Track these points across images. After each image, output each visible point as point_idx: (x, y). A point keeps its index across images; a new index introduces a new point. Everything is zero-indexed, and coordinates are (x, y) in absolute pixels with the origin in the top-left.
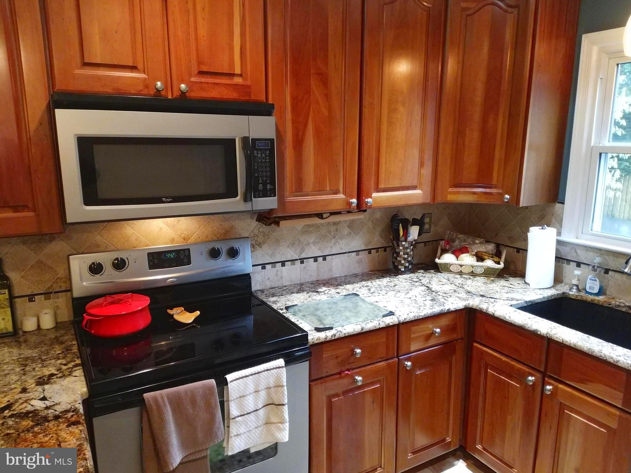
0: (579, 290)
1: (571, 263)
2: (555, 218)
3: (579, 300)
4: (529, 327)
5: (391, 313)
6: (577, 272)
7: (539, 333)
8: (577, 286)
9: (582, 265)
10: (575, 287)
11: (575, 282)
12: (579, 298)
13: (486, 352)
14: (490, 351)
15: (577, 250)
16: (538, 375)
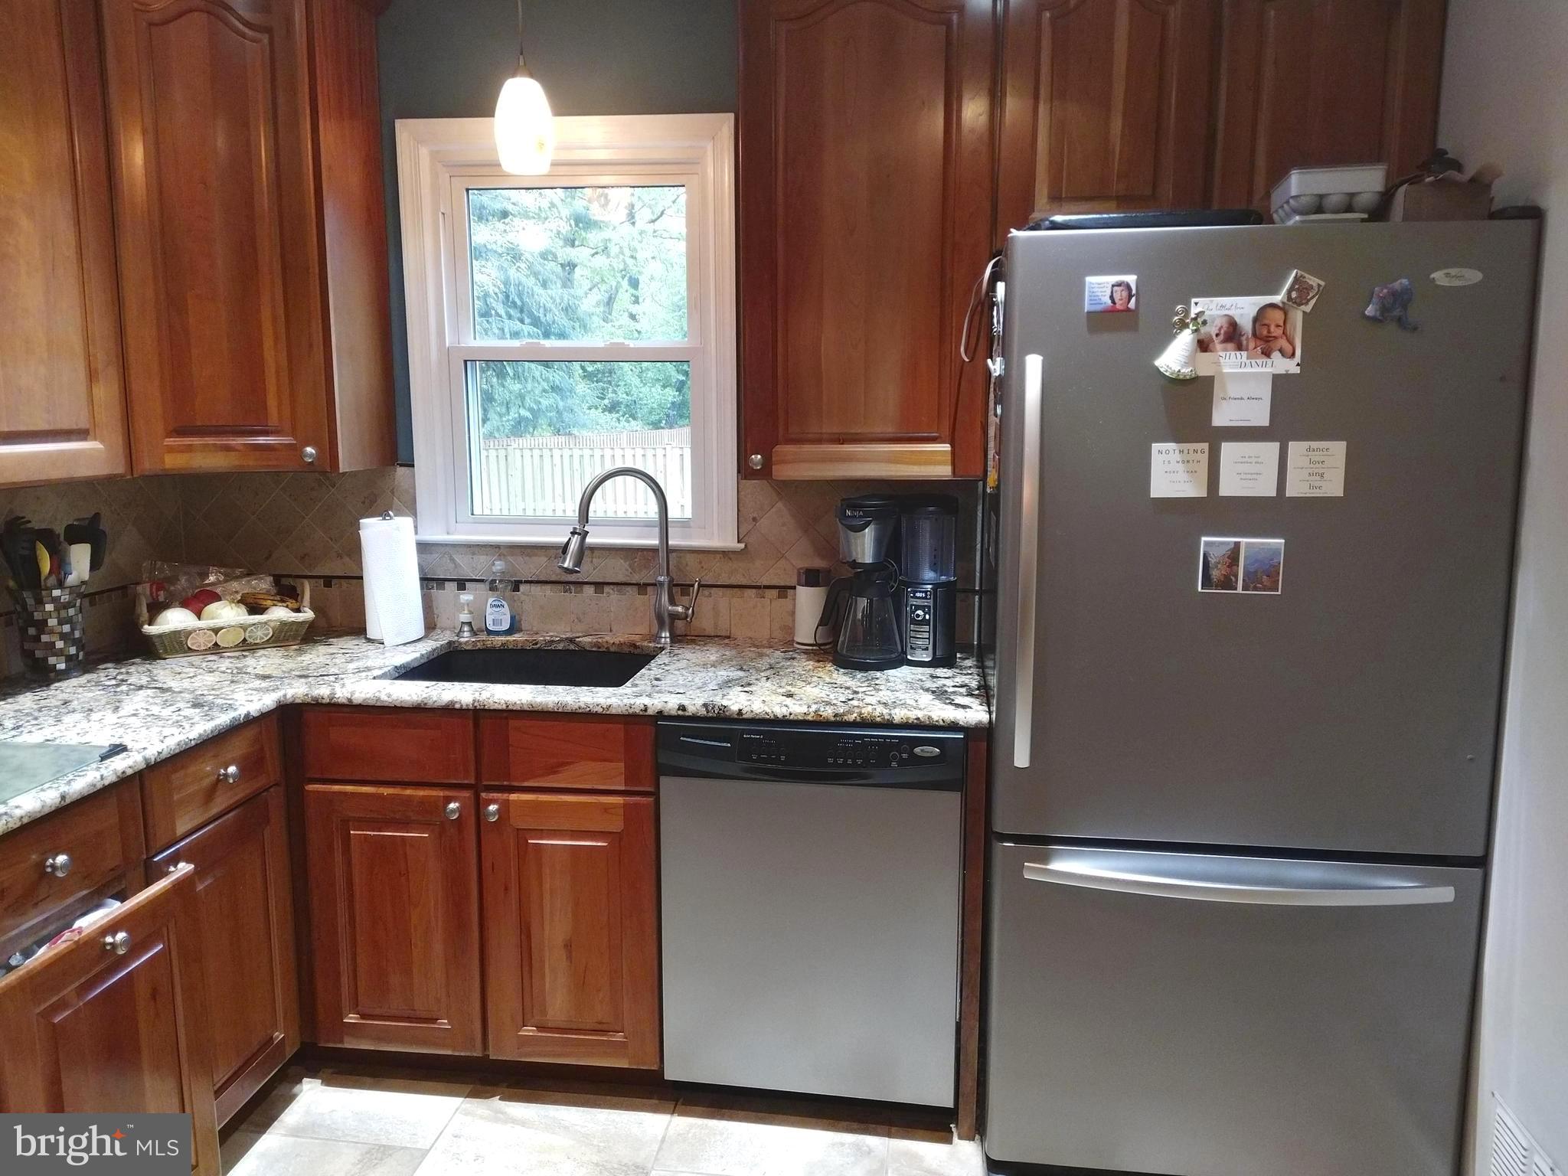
0: (474, 633)
1: (447, 584)
2: (398, 499)
3: (479, 649)
4: (436, 701)
5: (118, 749)
6: (466, 597)
7: (457, 706)
8: (469, 624)
9: (468, 584)
10: (466, 628)
11: (464, 617)
12: (479, 646)
13: (340, 793)
14: (349, 788)
15: (454, 556)
16: (466, 794)
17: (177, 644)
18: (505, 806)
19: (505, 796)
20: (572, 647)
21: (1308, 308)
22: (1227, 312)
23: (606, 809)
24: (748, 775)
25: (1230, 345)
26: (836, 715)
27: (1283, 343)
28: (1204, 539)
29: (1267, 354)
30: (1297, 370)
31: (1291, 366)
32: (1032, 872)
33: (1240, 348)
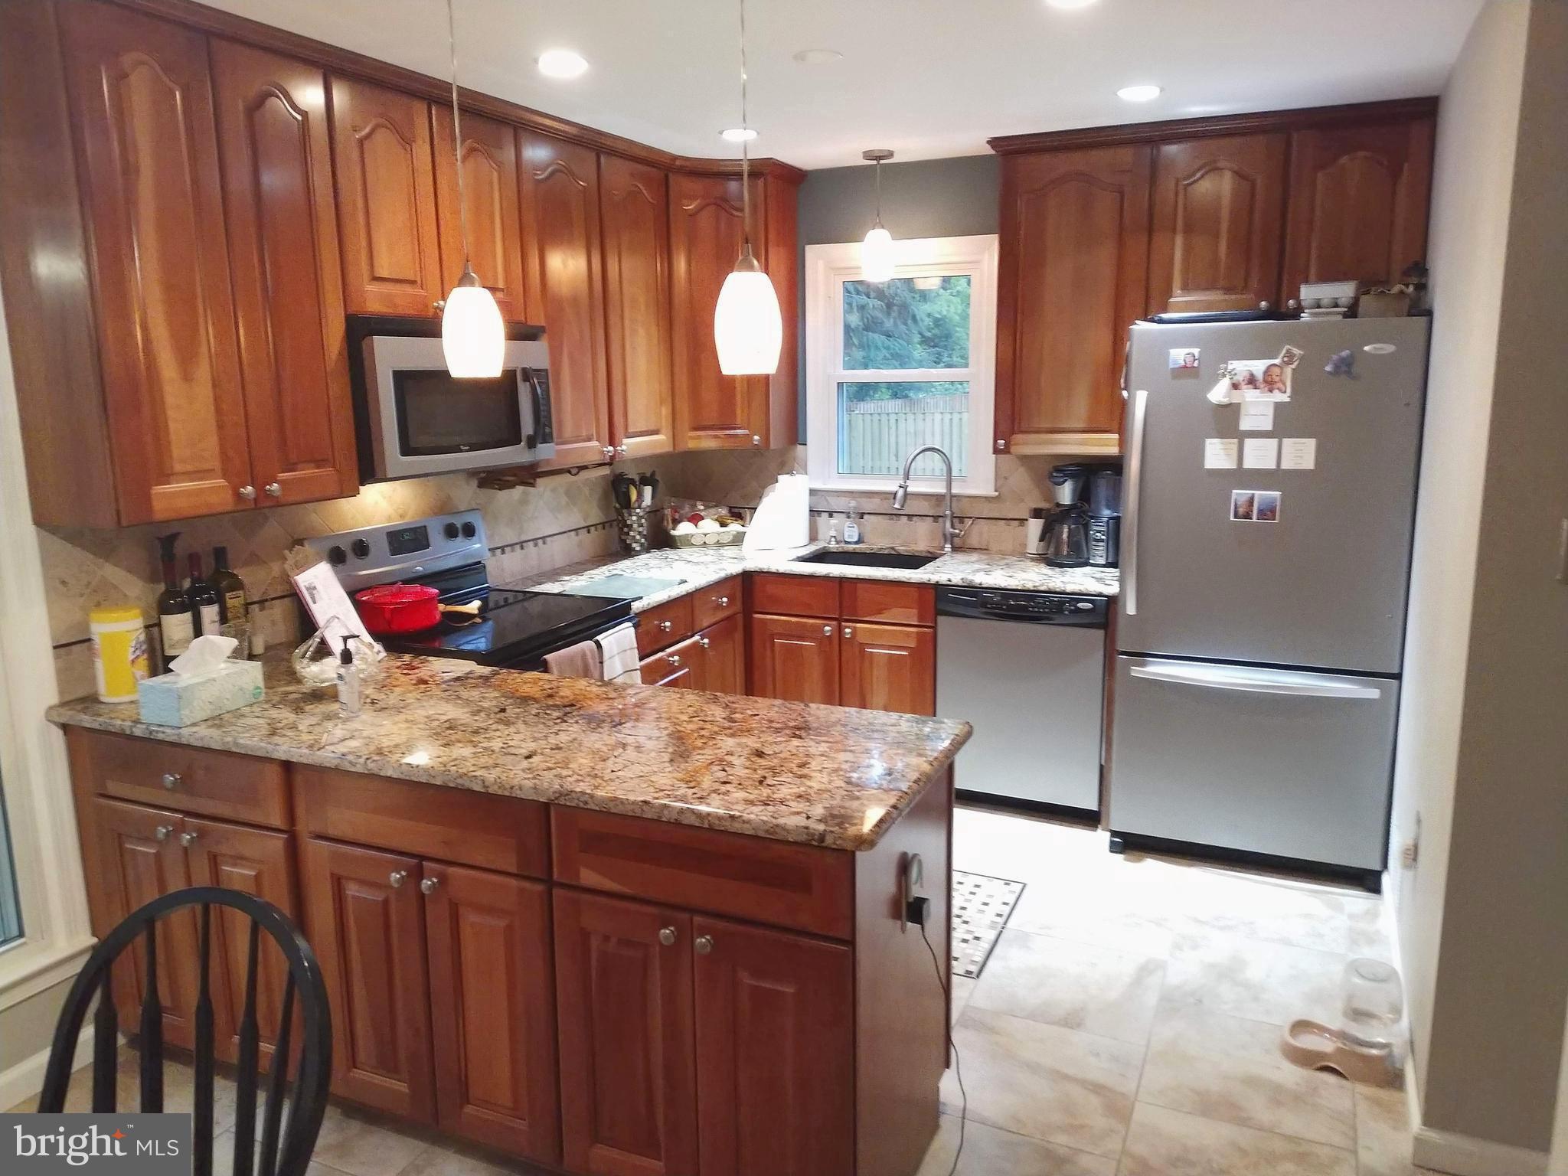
0: (838, 542)
1: (823, 514)
2: (798, 464)
3: (841, 550)
4: (820, 572)
5: (683, 582)
6: (833, 521)
7: (831, 575)
8: (835, 538)
9: (835, 515)
10: (833, 539)
11: (833, 533)
12: (841, 548)
13: (770, 619)
14: (777, 618)
15: (828, 498)
16: (834, 623)
17: (686, 541)
18: (854, 629)
19: (854, 625)
20: (893, 552)
21: (1293, 366)
22: (1248, 369)
23: (908, 634)
24: (986, 617)
25: (1250, 386)
26: (1035, 587)
27: (1280, 385)
28: (1234, 491)
29: (1271, 391)
30: (1288, 400)
31: (1285, 398)
32: (1137, 671)
33: (1256, 388)
